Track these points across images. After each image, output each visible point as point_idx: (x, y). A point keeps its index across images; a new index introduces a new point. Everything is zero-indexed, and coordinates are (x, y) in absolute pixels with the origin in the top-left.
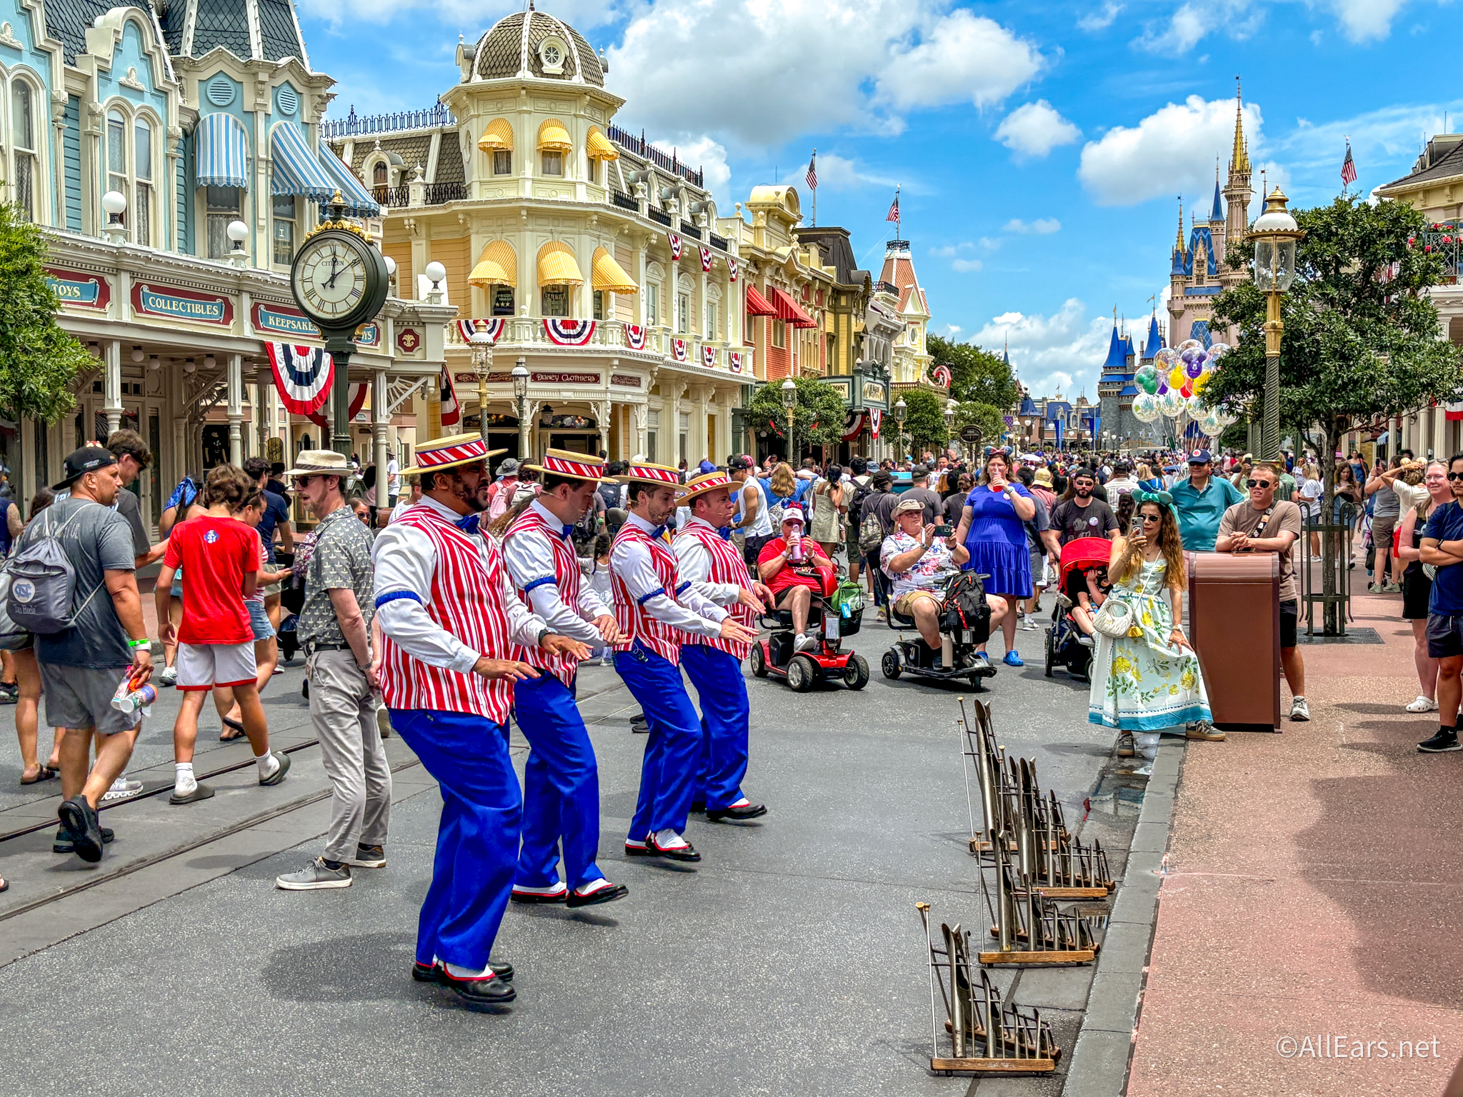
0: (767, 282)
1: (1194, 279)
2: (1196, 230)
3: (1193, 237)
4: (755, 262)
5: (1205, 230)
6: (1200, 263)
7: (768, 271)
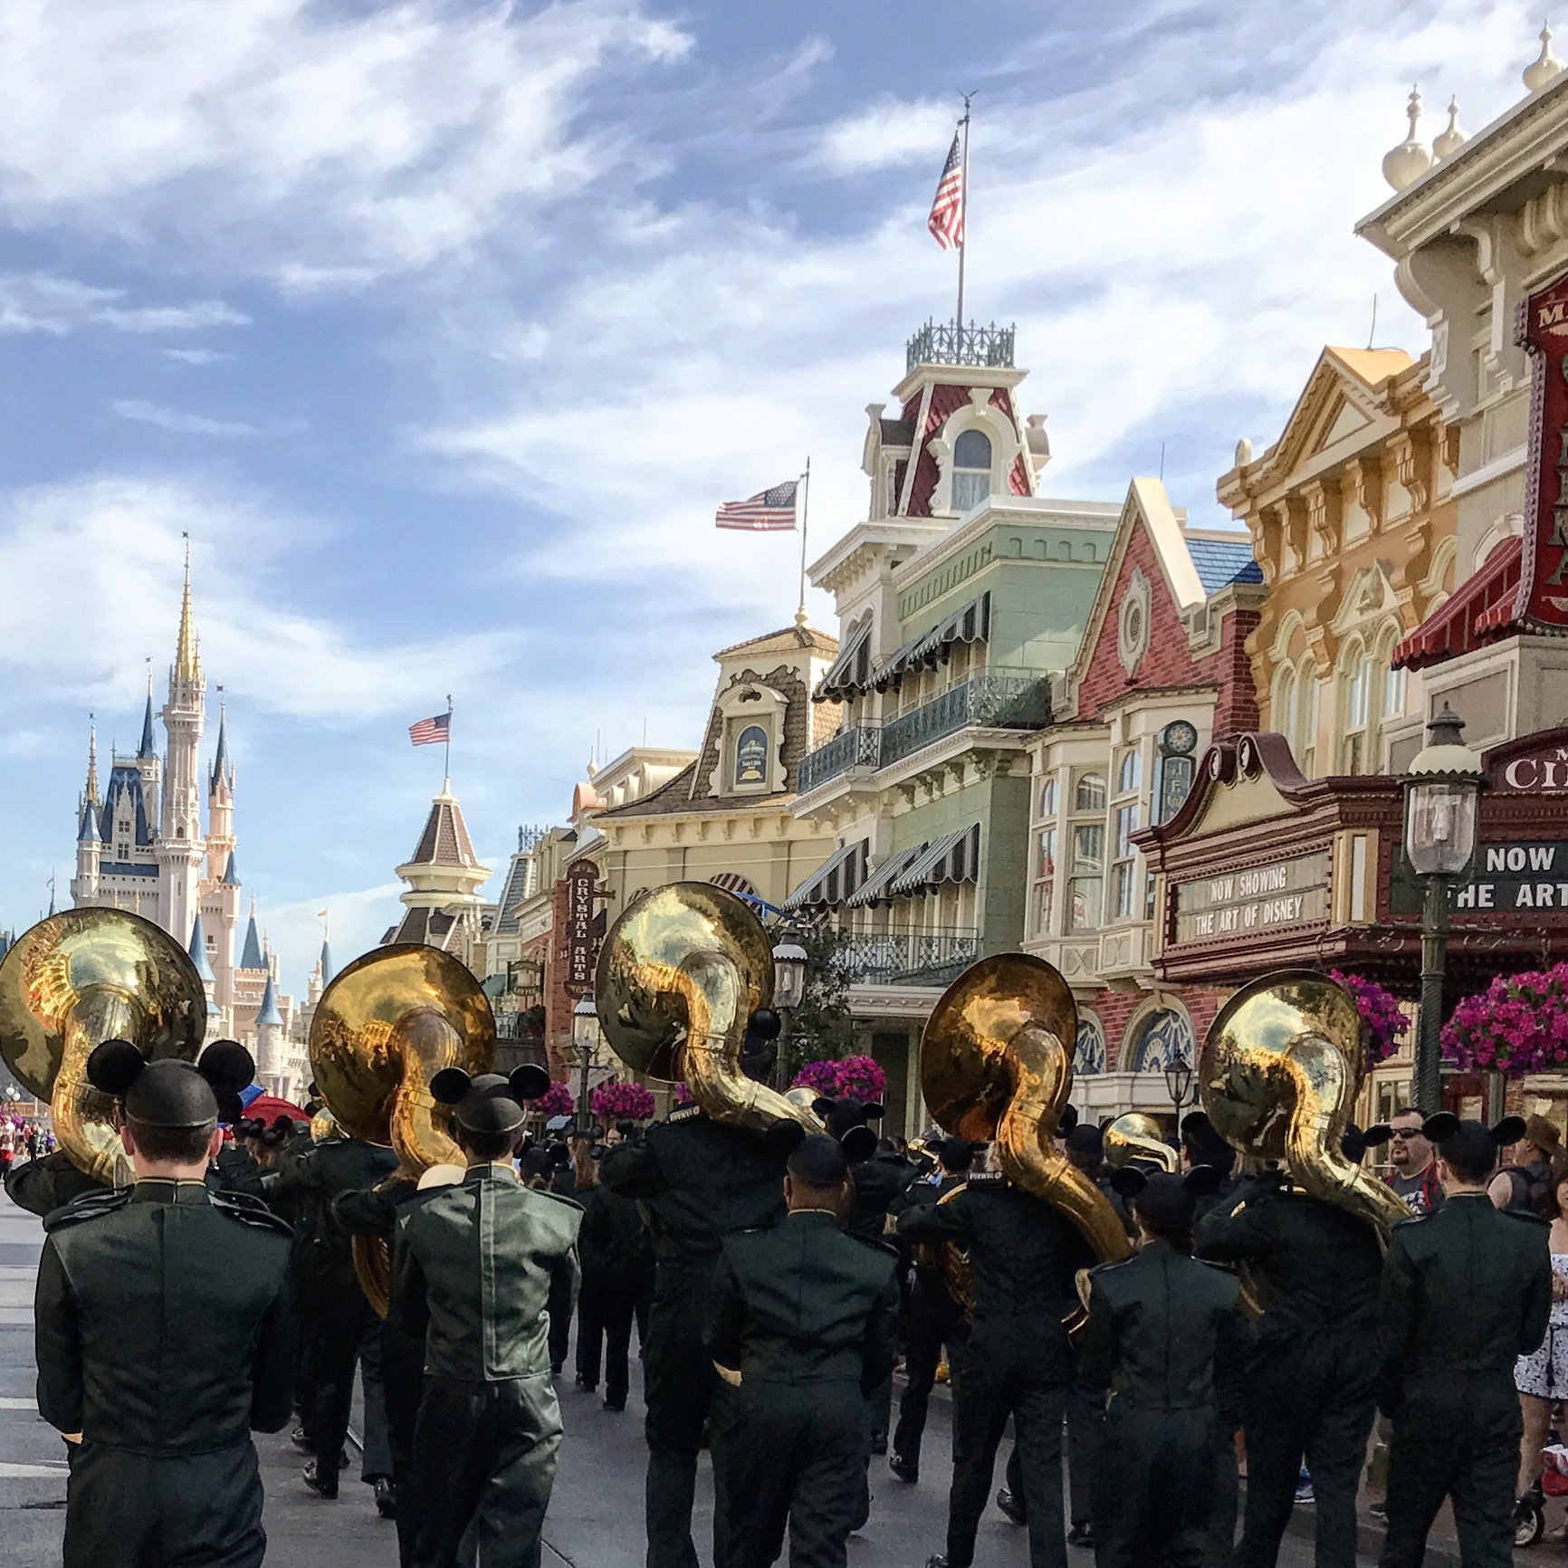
1: (115, 848)
2: (118, 770)
3: (112, 782)
5: (132, 771)
6: (124, 826)
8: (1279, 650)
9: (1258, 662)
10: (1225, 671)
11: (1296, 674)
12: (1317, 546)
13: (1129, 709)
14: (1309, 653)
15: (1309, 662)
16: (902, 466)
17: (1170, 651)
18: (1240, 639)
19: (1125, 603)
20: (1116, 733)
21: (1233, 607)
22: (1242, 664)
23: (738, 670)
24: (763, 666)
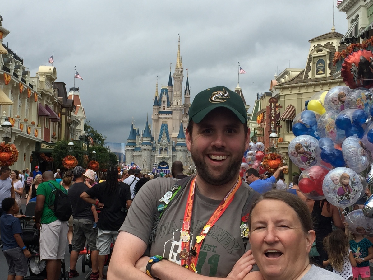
0: (45, 103)
1: (162, 108)
2: (163, 90)
3: (161, 92)
4: (43, 94)
5: (166, 89)
6: (164, 102)
7: (45, 98)
23: (316, 44)
24: (323, 43)
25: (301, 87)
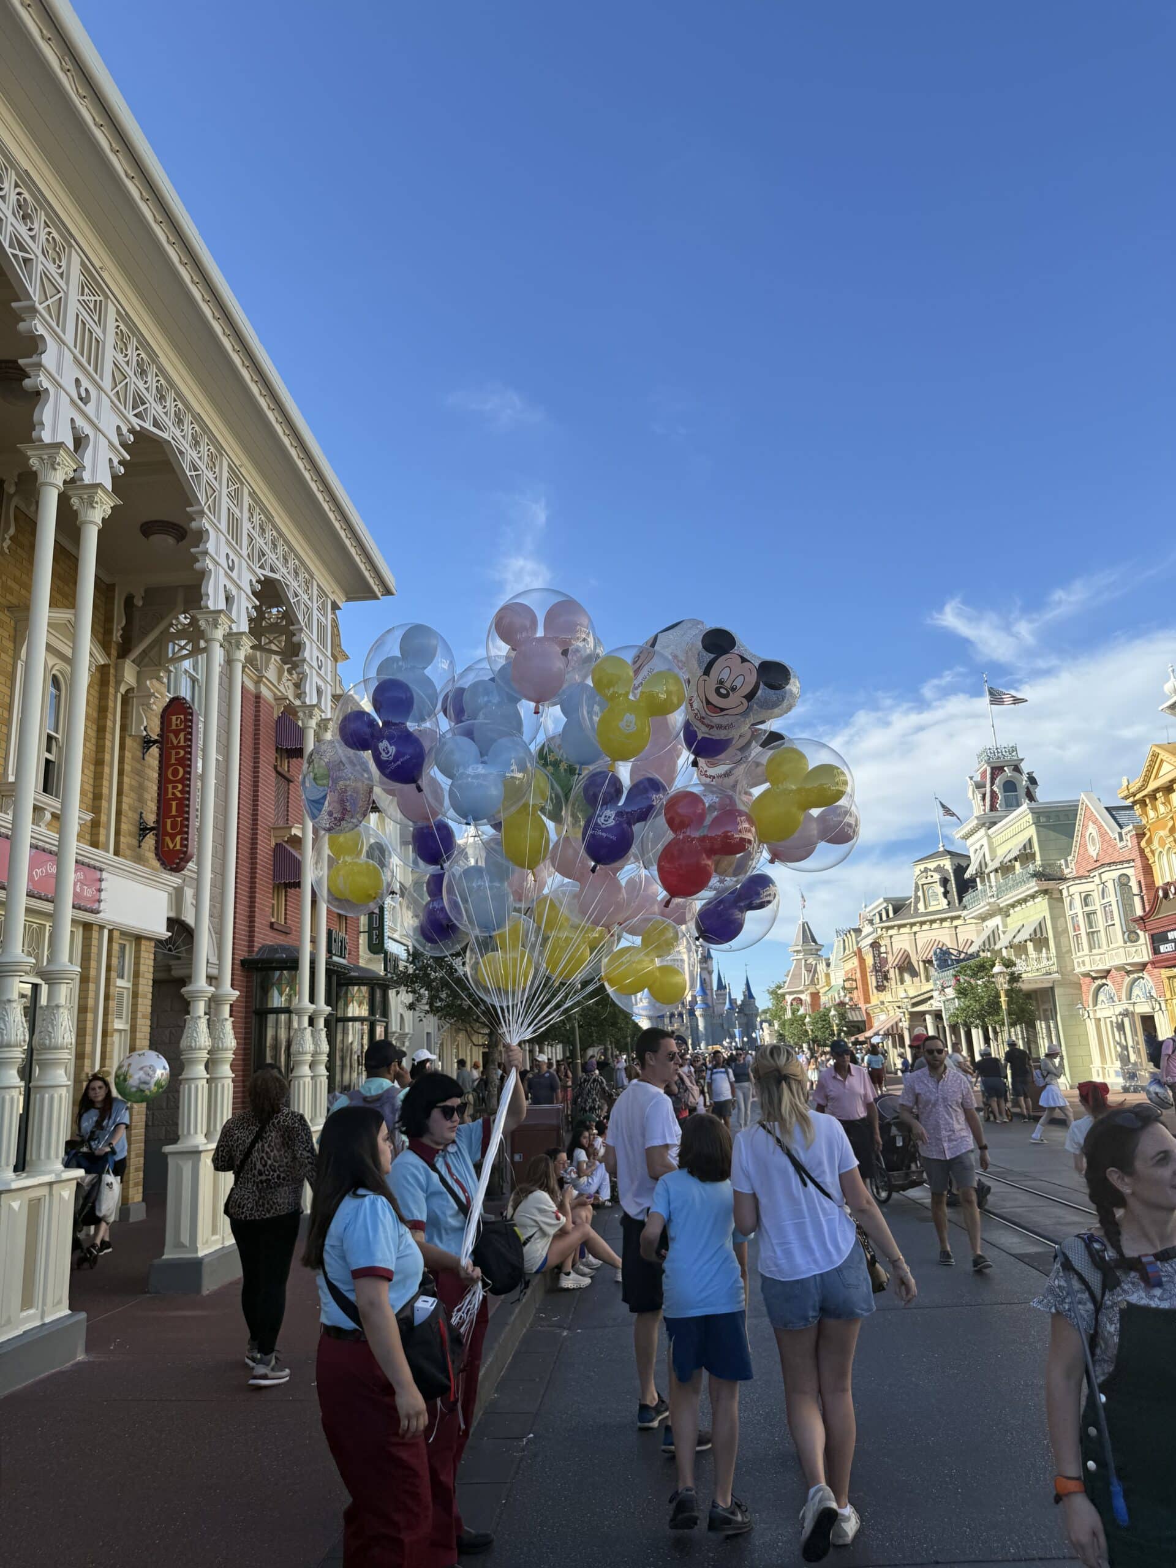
8: (1155, 845)
9: (1147, 850)
10: (1136, 854)
11: (1165, 853)
12: (1162, 809)
13: (1100, 871)
14: (1168, 846)
15: (1169, 848)
16: (984, 796)
17: (1110, 850)
18: (1139, 843)
19: (1088, 834)
20: (1097, 880)
21: (1134, 832)
22: (1142, 851)
23: (922, 867)
24: (932, 865)
25: (912, 925)
